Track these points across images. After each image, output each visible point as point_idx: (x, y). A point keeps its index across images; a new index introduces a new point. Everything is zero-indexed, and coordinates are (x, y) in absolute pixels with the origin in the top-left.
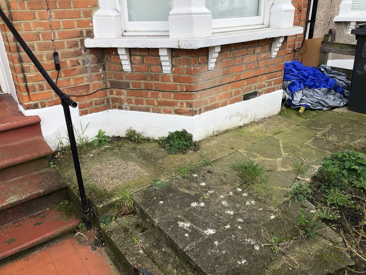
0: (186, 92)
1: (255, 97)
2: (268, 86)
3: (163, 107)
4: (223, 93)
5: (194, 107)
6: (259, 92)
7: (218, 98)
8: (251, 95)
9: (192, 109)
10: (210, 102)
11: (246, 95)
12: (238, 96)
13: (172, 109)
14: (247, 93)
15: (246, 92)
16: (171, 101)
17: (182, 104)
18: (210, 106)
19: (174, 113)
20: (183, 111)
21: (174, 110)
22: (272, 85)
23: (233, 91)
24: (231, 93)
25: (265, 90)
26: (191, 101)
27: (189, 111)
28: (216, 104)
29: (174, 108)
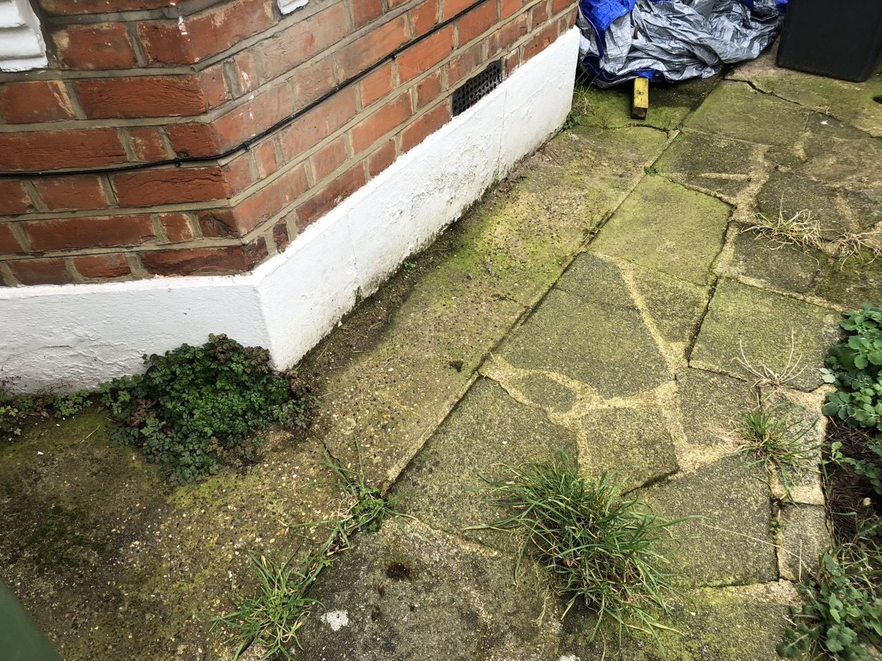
0: (184, 166)
1: (495, 85)
2: (536, 24)
3: (74, 253)
4: (370, 111)
5: (243, 231)
6: (506, 60)
7: (355, 145)
8: (479, 84)
9: (236, 242)
10: (321, 176)
11: (463, 88)
12: (435, 102)
13: (127, 254)
14: (463, 82)
15: (460, 77)
16: (106, 218)
17: (174, 225)
18: (323, 194)
19: (146, 272)
20: (190, 257)
21: (142, 259)
22: (546, 20)
23: (411, 88)
24: (405, 97)
25: (525, 44)
26: (224, 202)
27: (225, 254)
28: (349, 174)
29: (135, 249)
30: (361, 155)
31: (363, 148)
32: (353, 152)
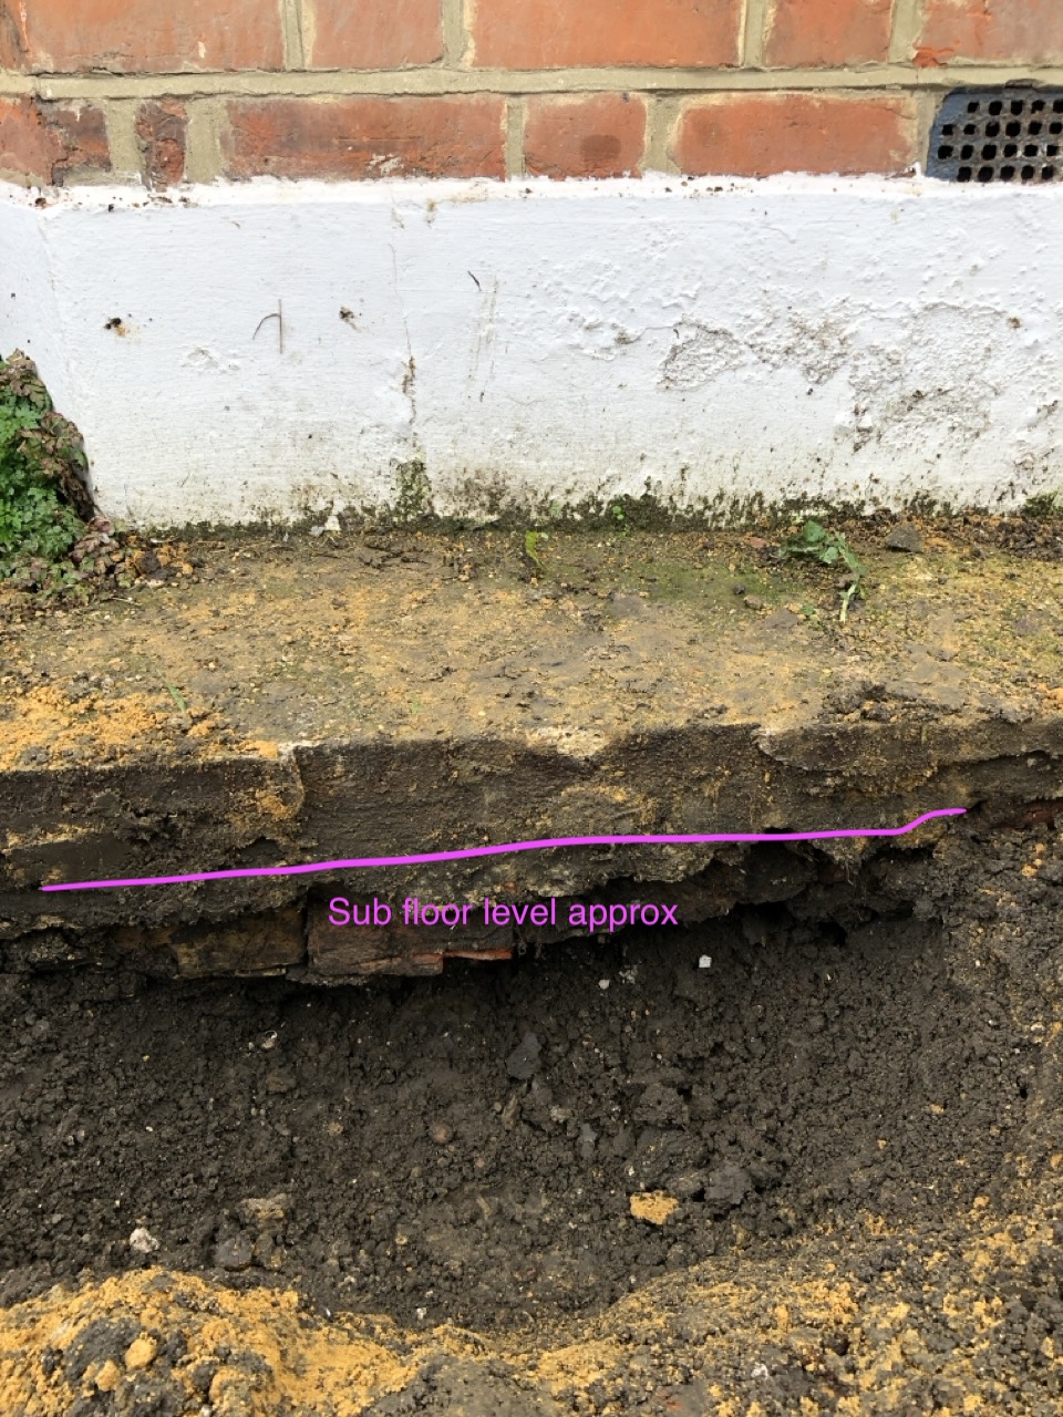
5: (44, 62)
7: (483, 37)
9: (30, 86)
10: (335, 60)
11: (991, 97)
12: (847, 77)
14: (997, 78)
28: (440, 111)
30: (499, 80)
31: (512, 66)
32: (470, 55)
